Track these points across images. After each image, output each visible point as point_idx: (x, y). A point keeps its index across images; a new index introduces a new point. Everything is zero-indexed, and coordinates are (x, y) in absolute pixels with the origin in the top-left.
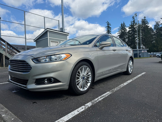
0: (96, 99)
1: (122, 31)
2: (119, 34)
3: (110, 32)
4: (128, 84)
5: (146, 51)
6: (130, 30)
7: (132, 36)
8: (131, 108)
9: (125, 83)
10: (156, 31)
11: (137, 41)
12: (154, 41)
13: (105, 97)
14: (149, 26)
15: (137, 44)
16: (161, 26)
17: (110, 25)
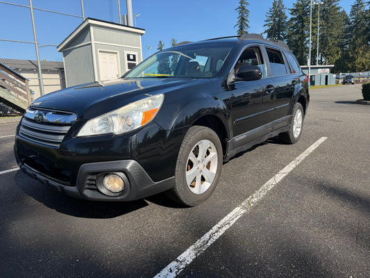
0: (207, 236)
1: (274, 20)
2: (267, 28)
3: (247, 23)
4: (286, 177)
5: (328, 70)
6: (295, 17)
7: (297, 32)
8: (291, 267)
9: (277, 175)
10: (355, 22)
11: (308, 45)
12: (348, 46)
13: (228, 227)
14: (338, 8)
15: (308, 52)
16: (367, 8)
17: (247, 4)
